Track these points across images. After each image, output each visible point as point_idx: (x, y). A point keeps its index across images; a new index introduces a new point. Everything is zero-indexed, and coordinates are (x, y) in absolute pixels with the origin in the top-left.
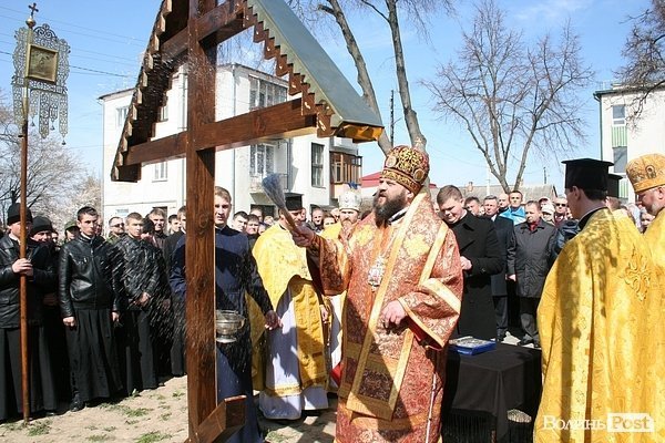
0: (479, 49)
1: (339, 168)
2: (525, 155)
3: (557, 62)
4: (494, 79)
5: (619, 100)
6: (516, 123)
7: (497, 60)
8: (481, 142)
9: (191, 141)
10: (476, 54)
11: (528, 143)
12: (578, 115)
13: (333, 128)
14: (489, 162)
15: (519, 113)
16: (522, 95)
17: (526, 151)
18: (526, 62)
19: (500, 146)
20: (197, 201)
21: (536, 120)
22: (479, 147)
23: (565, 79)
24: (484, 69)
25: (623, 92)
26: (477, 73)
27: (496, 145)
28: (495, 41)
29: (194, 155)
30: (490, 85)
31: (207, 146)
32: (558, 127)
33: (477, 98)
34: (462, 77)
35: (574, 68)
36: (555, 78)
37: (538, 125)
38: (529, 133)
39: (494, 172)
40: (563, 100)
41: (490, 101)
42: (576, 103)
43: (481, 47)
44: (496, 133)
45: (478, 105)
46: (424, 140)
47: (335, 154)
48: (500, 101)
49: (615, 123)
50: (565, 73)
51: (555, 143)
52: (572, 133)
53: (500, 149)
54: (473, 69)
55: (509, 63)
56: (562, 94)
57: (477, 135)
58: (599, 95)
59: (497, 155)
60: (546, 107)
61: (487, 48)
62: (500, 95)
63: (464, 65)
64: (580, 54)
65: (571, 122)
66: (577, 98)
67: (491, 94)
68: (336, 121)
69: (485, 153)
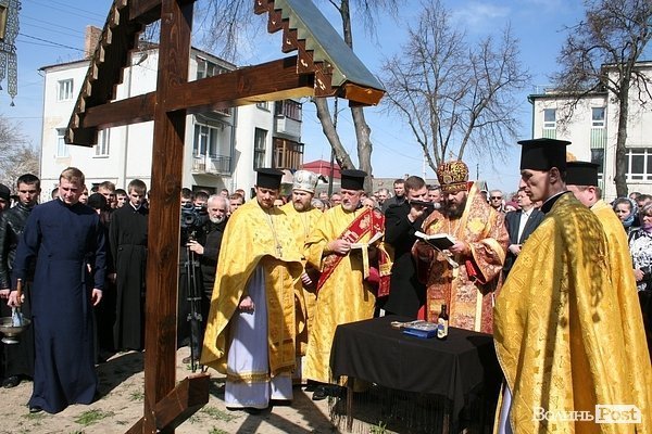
0: (423, 46)
1: (281, 154)
2: (462, 151)
3: (496, 64)
4: (437, 76)
5: (552, 104)
6: (455, 119)
7: (440, 58)
8: (421, 135)
9: (160, 102)
10: (421, 50)
11: (466, 139)
12: (514, 116)
13: (334, 87)
14: (428, 155)
15: (458, 110)
16: (463, 93)
17: (463, 146)
18: (467, 62)
19: (439, 141)
20: (165, 165)
21: (474, 117)
22: (419, 141)
23: (503, 81)
24: (428, 66)
25: (556, 97)
26: (421, 69)
27: (435, 140)
28: (439, 40)
29: (164, 117)
30: (432, 82)
31: (179, 107)
32: (494, 126)
33: (419, 94)
34: (405, 72)
35: (512, 71)
36: (494, 79)
37: (476, 123)
38: (467, 129)
39: (432, 165)
40: (500, 101)
41: (432, 97)
42: (512, 104)
43: (426, 44)
44: (436, 128)
45: (420, 100)
46: (369, 130)
47: (279, 140)
48: (442, 97)
49: (546, 125)
50: (503, 75)
51: (490, 141)
52: (507, 132)
53: (439, 144)
54: (417, 65)
55: (451, 61)
56: (499, 95)
57: (418, 129)
58: (533, 99)
59: (435, 150)
60: (484, 106)
61: (431, 46)
62: (441, 91)
63: (408, 60)
64: (518, 58)
65: (506, 122)
66: (512, 99)
67: (432, 90)
68: (339, 78)
69: (424, 146)
